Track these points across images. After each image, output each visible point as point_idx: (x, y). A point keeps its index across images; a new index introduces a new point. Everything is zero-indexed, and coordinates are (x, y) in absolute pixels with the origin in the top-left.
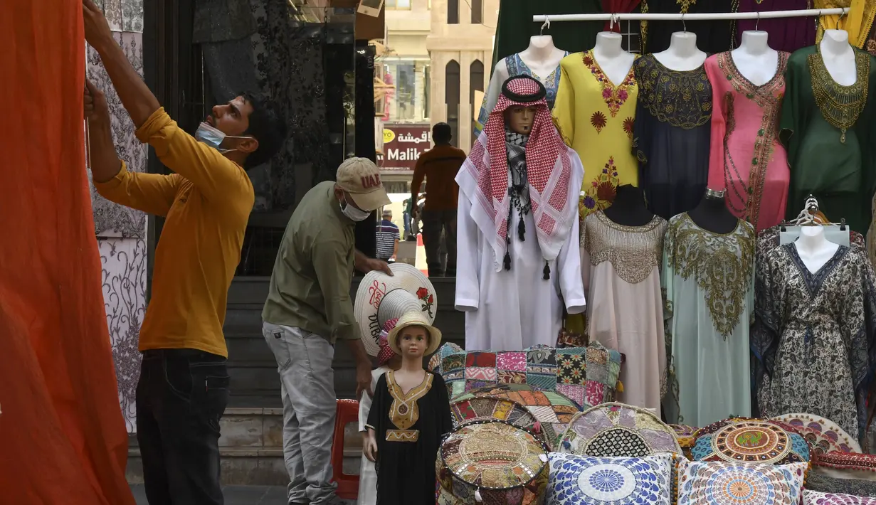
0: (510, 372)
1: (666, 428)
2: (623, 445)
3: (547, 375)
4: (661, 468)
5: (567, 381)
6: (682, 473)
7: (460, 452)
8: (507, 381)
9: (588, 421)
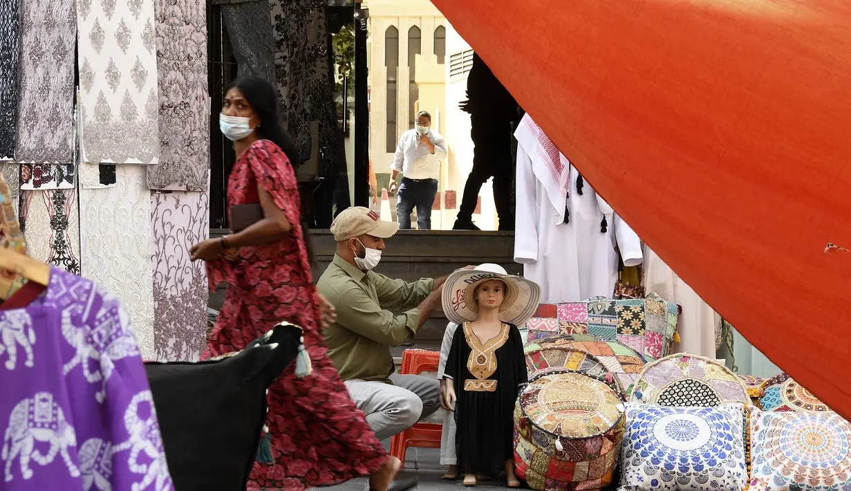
0: (571, 323)
1: (735, 378)
2: (694, 395)
3: (608, 325)
4: (734, 418)
5: (627, 332)
6: (754, 423)
7: (539, 402)
8: (569, 332)
9: (659, 371)
